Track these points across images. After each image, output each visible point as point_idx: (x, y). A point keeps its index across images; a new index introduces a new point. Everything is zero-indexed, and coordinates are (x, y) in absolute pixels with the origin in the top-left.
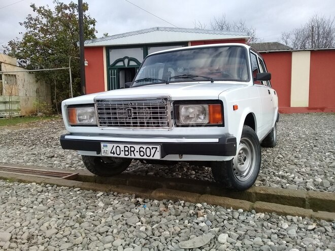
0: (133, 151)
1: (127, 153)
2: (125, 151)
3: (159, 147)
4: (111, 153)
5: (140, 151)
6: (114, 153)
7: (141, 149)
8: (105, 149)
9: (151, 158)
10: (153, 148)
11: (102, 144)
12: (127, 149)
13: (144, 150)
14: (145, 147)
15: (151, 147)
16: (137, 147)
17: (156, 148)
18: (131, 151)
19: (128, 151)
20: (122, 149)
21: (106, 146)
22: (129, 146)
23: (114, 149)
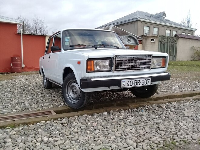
0: (139, 83)
1: (136, 84)
2: (135, 83)
3: (150, 79)
4: (127, 85)
5: (142, 82)
6: (129, 85)
7: (143, 81)
8: (124, 83)
9: (147, 85)
10: (148, 80)
11: (122, 81)
12: (136, 82)
13: (144, 81)
14: (144, 79)
15: (147, 79)
16: (141, 80)
17: (149, 79)
18: (138, 83)
19: (136, 83)
20: (134, 82)
21: (125, 82)
22: (137, 80)
23: (129, 83)
